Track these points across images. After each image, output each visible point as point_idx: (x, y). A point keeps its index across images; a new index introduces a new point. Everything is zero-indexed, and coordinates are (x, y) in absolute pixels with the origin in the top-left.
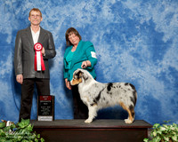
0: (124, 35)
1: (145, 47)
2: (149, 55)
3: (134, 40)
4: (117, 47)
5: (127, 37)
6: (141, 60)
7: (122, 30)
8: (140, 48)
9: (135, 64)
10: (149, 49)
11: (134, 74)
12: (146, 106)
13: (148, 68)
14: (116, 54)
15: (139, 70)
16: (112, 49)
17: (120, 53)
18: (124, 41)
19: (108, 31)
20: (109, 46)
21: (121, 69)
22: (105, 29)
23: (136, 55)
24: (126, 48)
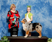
0: (39, 7)
1: (47, 11)
2: (48, 14)
3: (43, 9)
4: (37, 11)
5: (40, 8)
6: (45, 16)
7: (39, 5)
8: (45, 12)
9: (43, 17)
10: (48, 12)
11: (43, 21)
12: (47, 32)
13: (47, 18)
14: (37, 13)
15: (45, 19)
16: (35, 12)
17: (38, 13)
18: (39, 9)
19: (34, 6)
20: (34, 11)
21: (38, 19)
22: (33, 5)
23: (43, 14)
24: (40, 11)
